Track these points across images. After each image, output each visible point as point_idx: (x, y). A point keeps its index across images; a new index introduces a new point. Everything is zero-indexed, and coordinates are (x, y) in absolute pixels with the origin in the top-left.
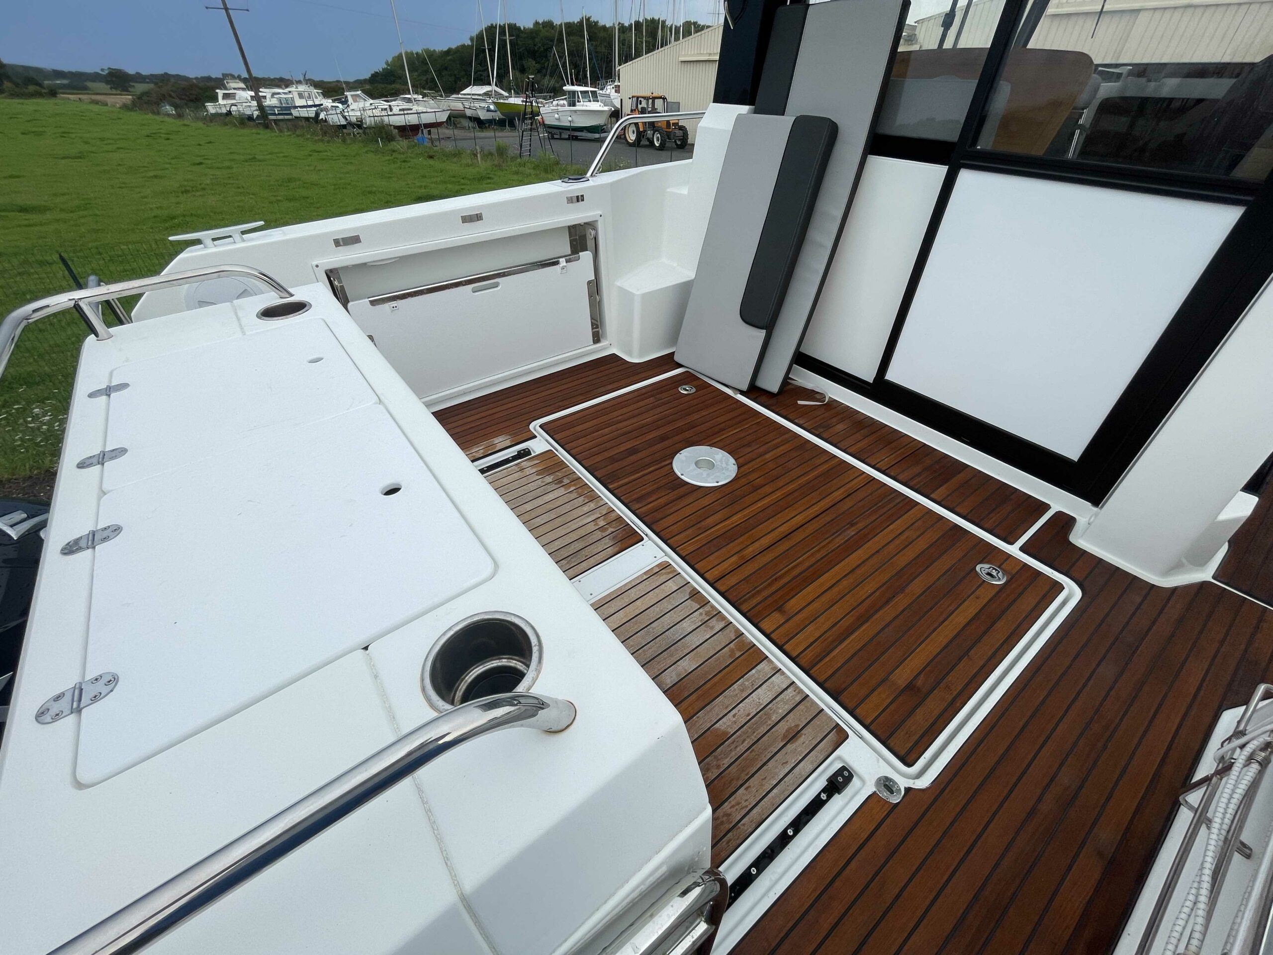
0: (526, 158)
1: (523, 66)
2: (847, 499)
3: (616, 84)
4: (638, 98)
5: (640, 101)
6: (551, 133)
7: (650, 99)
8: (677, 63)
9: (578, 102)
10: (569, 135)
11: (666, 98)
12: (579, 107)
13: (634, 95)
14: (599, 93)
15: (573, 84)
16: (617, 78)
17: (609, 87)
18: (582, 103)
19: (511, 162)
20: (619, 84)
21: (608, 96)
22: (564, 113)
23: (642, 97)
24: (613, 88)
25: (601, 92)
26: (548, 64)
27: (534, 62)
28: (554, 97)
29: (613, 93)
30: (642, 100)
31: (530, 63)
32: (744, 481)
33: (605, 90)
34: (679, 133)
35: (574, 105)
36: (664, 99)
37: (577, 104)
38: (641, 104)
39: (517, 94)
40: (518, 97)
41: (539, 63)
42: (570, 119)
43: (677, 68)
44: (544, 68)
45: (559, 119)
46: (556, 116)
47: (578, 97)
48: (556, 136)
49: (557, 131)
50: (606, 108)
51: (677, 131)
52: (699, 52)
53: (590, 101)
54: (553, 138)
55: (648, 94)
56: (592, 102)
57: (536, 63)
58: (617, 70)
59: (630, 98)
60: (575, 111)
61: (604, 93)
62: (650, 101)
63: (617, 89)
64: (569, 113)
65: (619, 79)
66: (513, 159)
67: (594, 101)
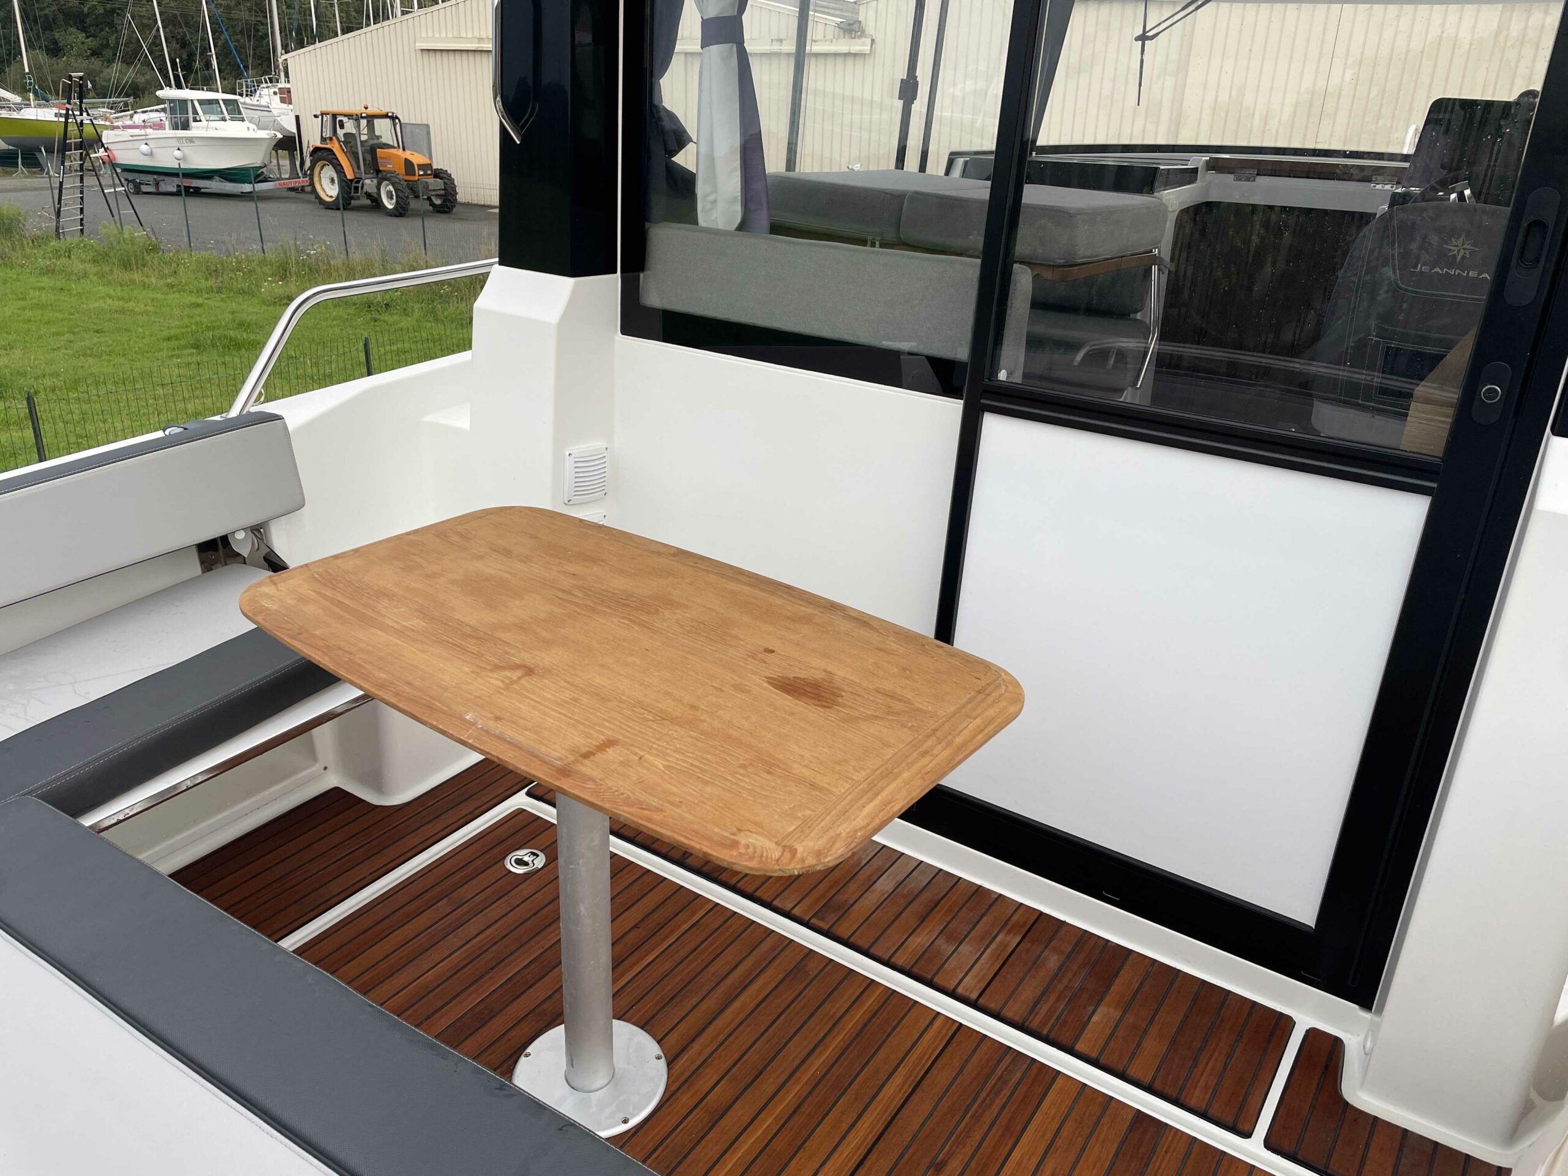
0: (73, 240)
1: (55, 42)
2: (915, 1098)
3: (280, 85)
4: (334, 116)
5: (341, 121)
6: (133, 181)
7: (362, 117)
8: (413, 54)
9: (195, 120)
10: (178, 186)
11: (397, 117)
12: (197, 130)
13: (325, 109)
14: (244, 103)
15: (179, 86)
16: (282, 74)
17: (265, 91)
18: (204, 123)
19: (34, 247)
20: (288, 86)
21: (267, 109)
22: (163, 143)
23: (345, 115)
24: (275, 93)
25: (247, 100)
26: (118, 39)
27: (82, 36)
28: (135, 107)
29: (276, 102)
30: (345, 119)
31: (74, 37)
32: (686, 1100)
33: (257, 97)
34: (436, 184)
35: (186, 126)
36: (394, 118)
37: (193, 124)
38: (342, 126)
39: (43, 99)
40: (45, 106)
41: (94, 36)
42: (177, 153)
43: (413, 61)
44: (107, 46)
45: (151, 154)
46: (144, 148)
47: (195, 112)
48: (144, 188)
49: (150, 178)
50: (263, 134)
51: (431, 180)
52: (456, 34)
53: (224, 119)
54: (138, 191)
55: (357, 109)
56: (229, 122)
57: (87, 37)
58: (280, 60)
59: (316, 116)
60: (191, 140)
61: (255, 103)
62: (364, 122)
63: (286, 96)
64: (176, 144)
65: (287, 75)
66: (38, 241)
67: (232, 119)
